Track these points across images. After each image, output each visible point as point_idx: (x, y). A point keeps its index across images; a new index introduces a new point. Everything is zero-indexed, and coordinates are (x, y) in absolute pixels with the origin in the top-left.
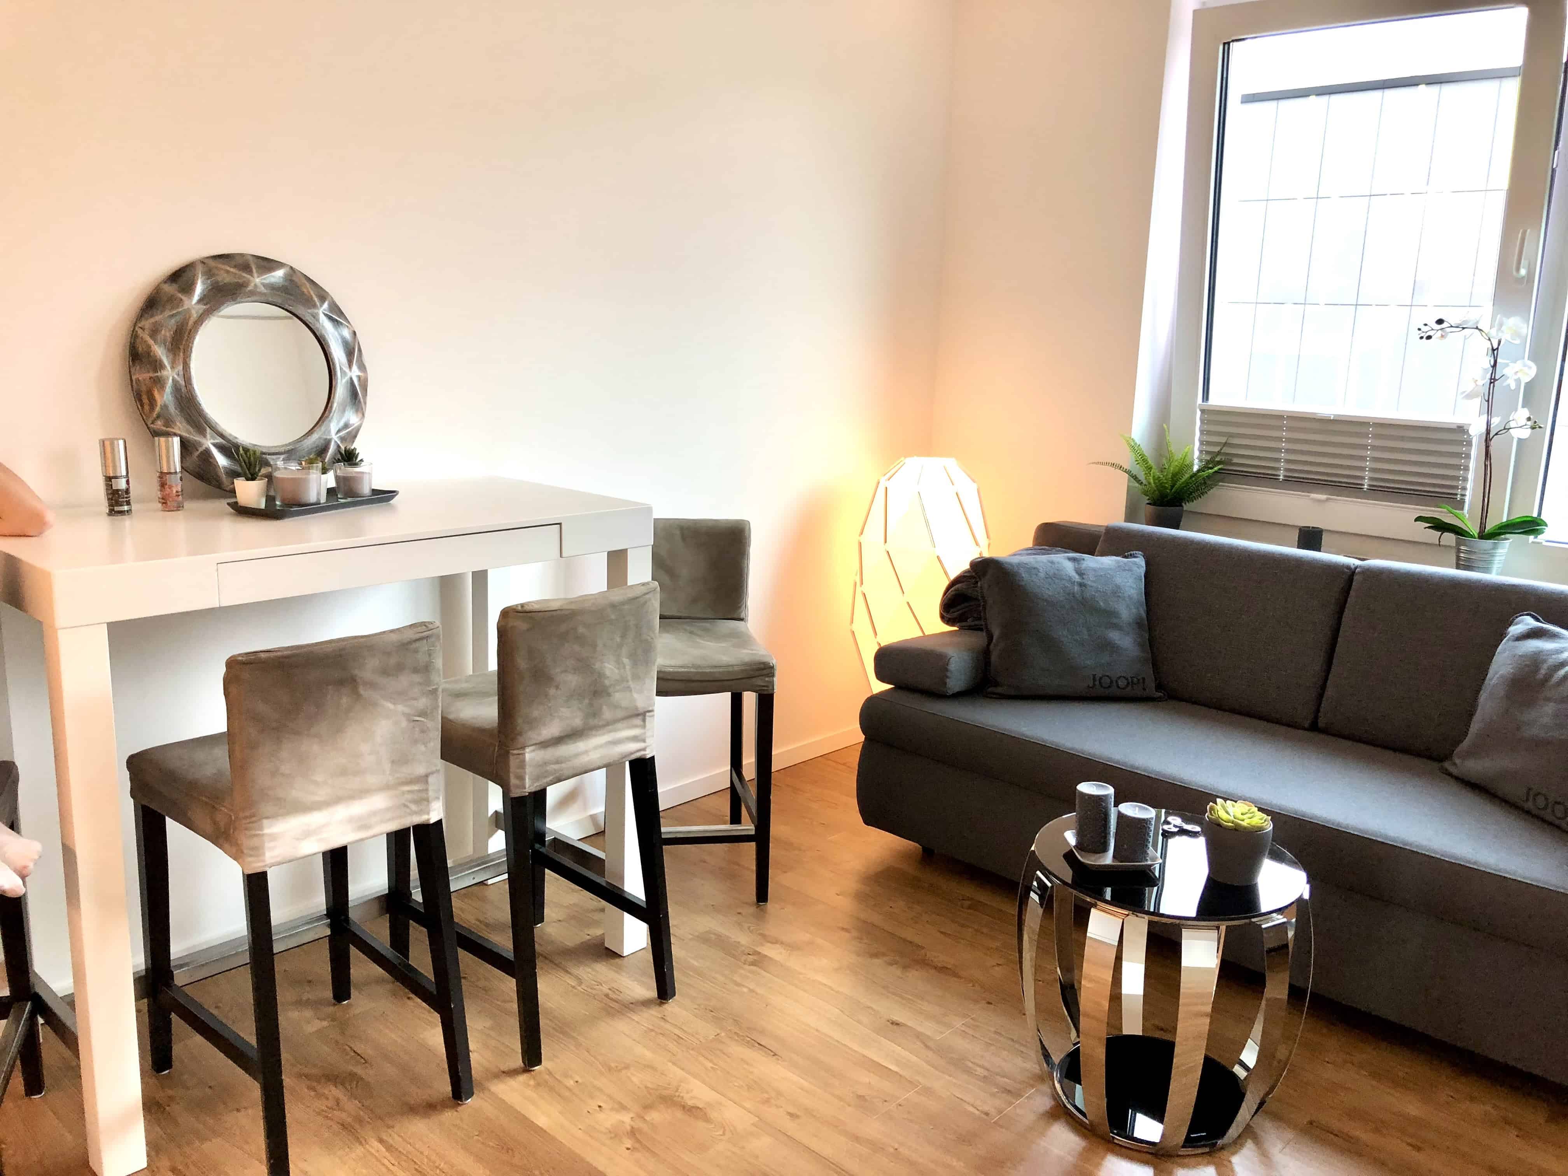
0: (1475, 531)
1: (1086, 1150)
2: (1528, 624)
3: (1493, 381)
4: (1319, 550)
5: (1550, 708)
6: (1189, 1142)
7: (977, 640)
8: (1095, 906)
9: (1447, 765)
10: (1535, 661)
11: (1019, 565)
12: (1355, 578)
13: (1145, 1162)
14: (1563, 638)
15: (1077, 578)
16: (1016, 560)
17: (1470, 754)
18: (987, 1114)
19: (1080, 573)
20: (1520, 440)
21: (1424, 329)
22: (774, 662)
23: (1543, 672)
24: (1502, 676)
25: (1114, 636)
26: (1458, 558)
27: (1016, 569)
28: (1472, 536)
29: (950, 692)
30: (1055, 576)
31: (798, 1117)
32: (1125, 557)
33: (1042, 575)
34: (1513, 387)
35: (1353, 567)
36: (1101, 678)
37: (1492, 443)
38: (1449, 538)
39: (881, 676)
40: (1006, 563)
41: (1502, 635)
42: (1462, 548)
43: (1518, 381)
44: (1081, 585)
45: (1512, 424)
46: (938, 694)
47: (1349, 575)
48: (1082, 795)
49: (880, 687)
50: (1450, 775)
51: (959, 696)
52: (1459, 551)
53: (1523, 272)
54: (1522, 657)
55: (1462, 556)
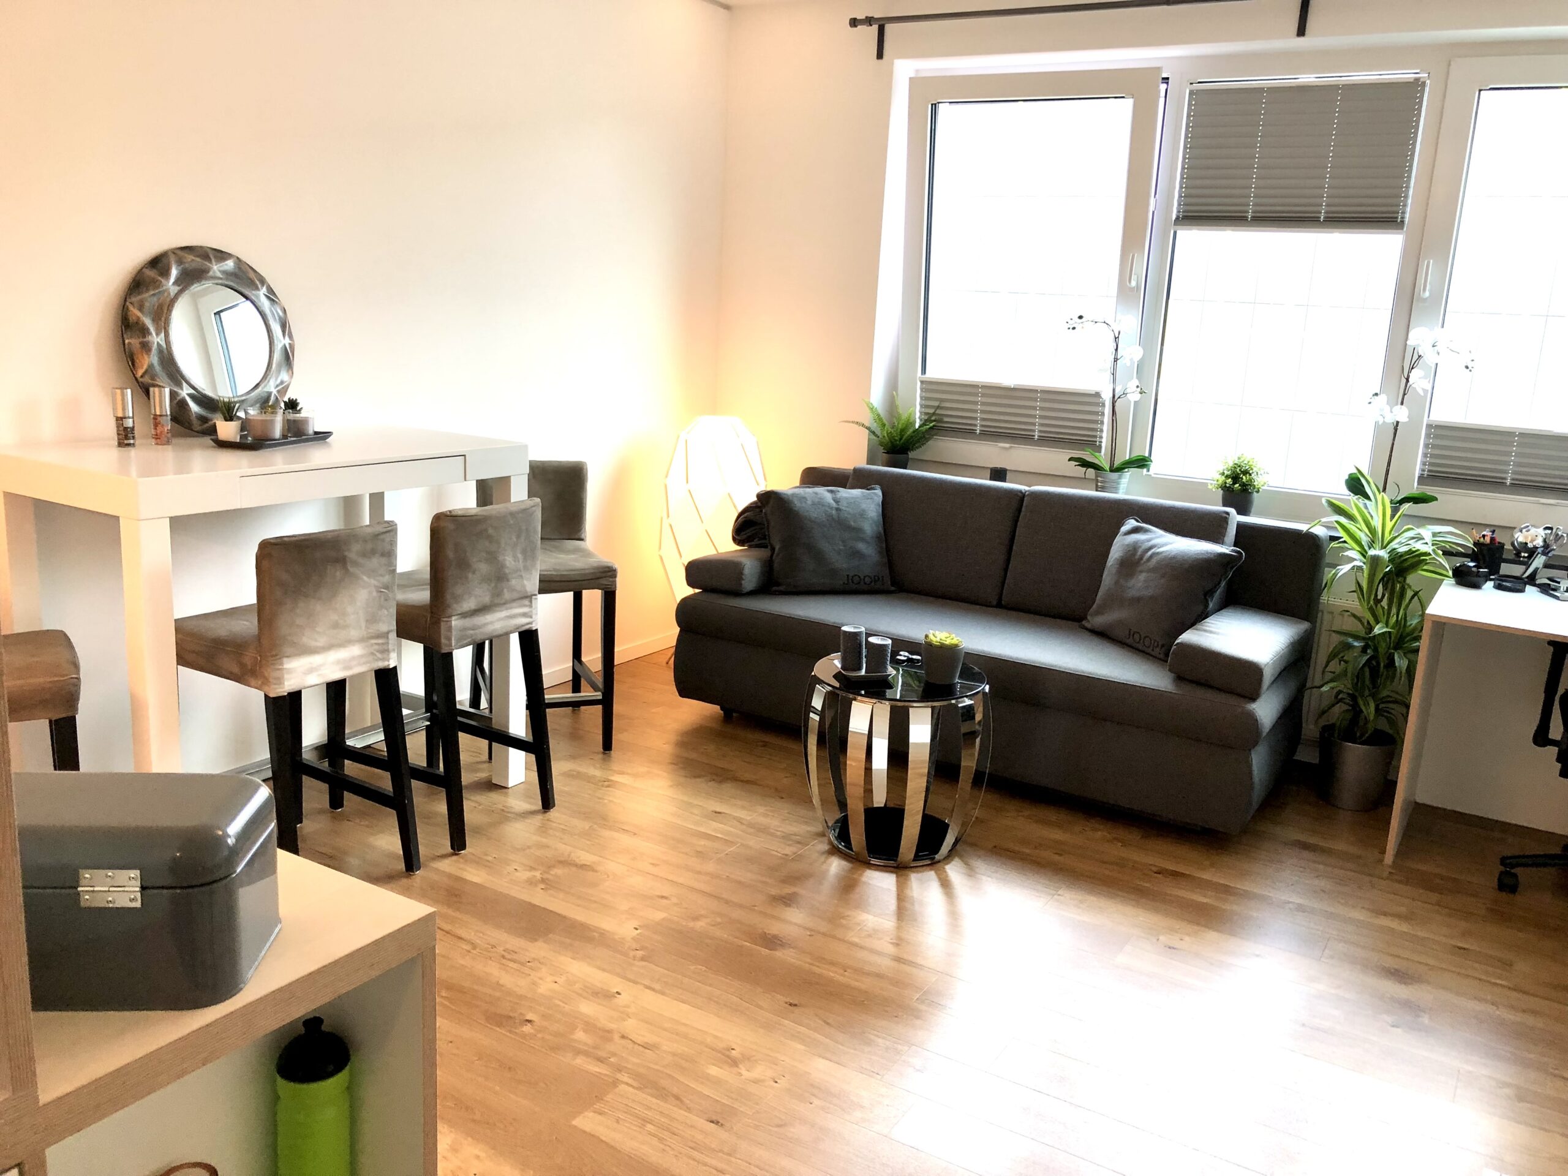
0: (1107, 467)
1: (852, 868)
2: (1132, 525)
3: (1116, 360)
4: (1005, 481)
5: (1142, 577)
6: (917, 858)
7: (764, 553)
8: (855, 699)
9: (1084, 622)
10: (1134, 548)
11: (793, 495)
12: (1025, 499)
13: (892, 872)
14: (1151, 532)
15: (834, 505)
16: (790, 492)
17: (1098, 613)
18: (787, 855)
19: (837, 501)
20: (1135, 402)
21: (1070, 322)
22: (616, 566)
23: (1139, 553)
24: (1116, 559)
25: (861, 546)
26: (1097, 485)
27: (791, 498)
28: (1105, 470)
29: (745, 591)
30: (820, 503)
31: (658, 865)
32: (868, 489)
33: (809, 502)
34: (1128, 364)
35: (1023, 491)
36: (853, 577)
37: (1117, 404)
38: (1091, 472)
39: (691, 583)
40: (785, 494)
41: (1116, 533)
42: (1099, 479)
43: (1131, 360)
44: (838, 509)
45: (1128, 391)
46: (738, 594)
47: (1020, 497)
48: (845, 632)
49: (690, 591)
50: (1087, 629)
51: (753, 593)
52: (1097, 481)
53: (1133, 284)
54: (1128, 545)
55: (1099, 484)
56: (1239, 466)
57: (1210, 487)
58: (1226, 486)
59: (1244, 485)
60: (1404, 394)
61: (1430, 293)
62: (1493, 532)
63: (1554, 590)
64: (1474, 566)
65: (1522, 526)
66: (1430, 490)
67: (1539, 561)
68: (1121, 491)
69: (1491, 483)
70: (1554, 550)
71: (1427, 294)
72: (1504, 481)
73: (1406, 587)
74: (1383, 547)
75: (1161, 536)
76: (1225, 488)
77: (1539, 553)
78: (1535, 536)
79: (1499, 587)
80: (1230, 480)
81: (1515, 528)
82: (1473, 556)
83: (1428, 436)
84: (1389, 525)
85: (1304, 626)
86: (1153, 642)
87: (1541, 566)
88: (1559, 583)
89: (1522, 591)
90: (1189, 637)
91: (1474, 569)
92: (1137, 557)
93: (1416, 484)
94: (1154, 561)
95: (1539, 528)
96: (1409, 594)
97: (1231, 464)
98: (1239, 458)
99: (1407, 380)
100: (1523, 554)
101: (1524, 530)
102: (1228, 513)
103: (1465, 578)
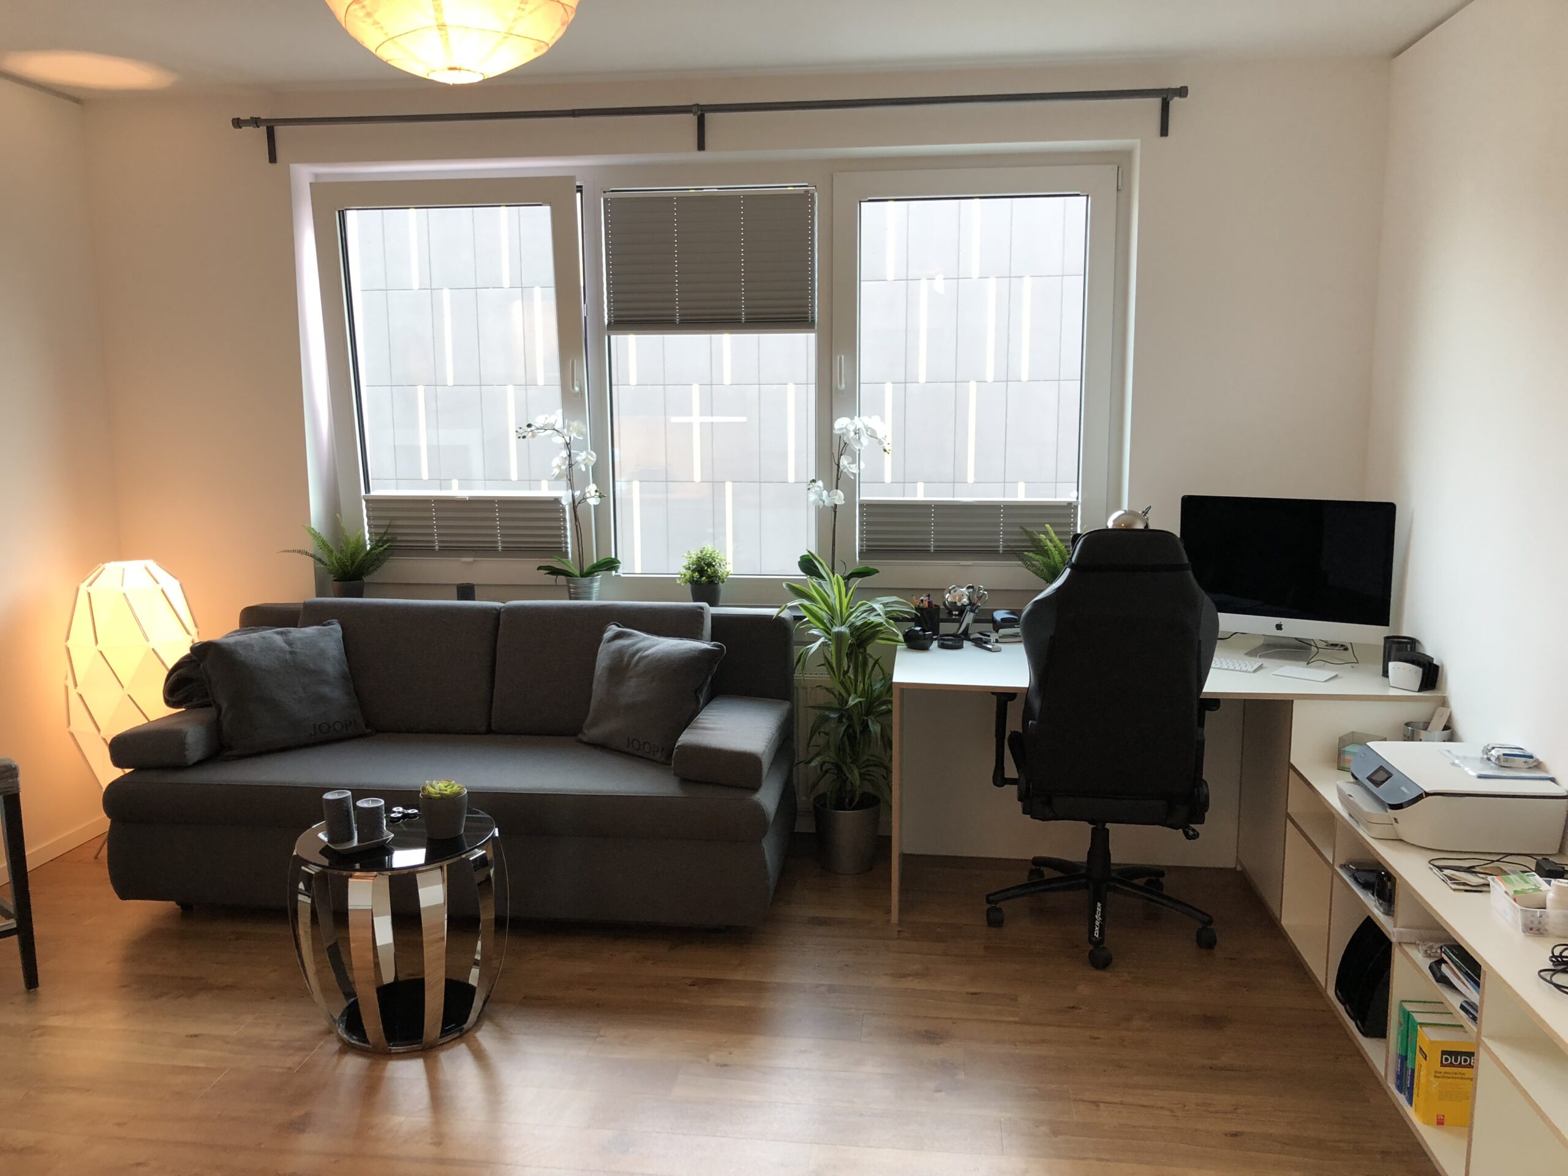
0: (577, 573)
2: (615, 630)
3: (570, 466)
4: (474, 599)
5: (632, 683)
6: (444, 1032)
7: (208, 714)
8: (351, 876)
9: (580, 736)
10: (620, 653)
11: (236, 643)
12: (501, 616)
14: (634, 636)
15: (287, 648)
16: (231, 640)
17: (593, 724)
18: (290, 1068)
19: (290, 643)
20: (595, 506)
21: (520, 431)
22: (16, 762)
23: (626, 659)
24: (604, 668)
25: (326, 690)
26: (569, 592)
27: (233, 648)
28: (576, 576)
29: (190, 763)
30: (269, 648)
32: (324, 625)
33: (257, 649)
34: (584, 469)
35: (498, 608)
36: (320, 726)
37: (578, 509)
38: (562, 579)
39: (118, 762)
40: (224, 644)
41: (600, 641)
42: (571, 585)
43: (586, 465)
44: (291, 653)
45: (588, 495)
46: (181, 767)
47: (495, 616)
48: (328, 801)
49: (118, 773)
50: (581, 742)
51: (200, 763)
52: (569, 588)
53: (577, 389)
54: (613, 652)
55: (572, 590)
56: (703, 560)
57: (678, 582)
58: (693, 580)
59: (709, 577)
60: (838, 479)
61: (846, 386)
62: (929, 596)
63: (986, 643)
64: (920, 630)
65: (950, 588)
66: (872, 564)
67: (969, 618)
68: (594, 595)
69: (919, 552)
70: (980, 606)
71: (843, 386)
72: (928, 549)
73: (867, 657)
74: (843, 624)
75: (644, 639)
76: (693, 582)
77: (967, 611)
78: (961, 595)
79: (943, 646)
80: (697, 574)
81: (944, 589)
82: (917, 620)
83: (861, 514)
84: (845, 601)
85: (786, 706)
86: (653, 748)
87: (971, 622)
88: (989, 636)
89: (960, 647)
90: (687, 738)
91: (921, 633)
92: (625, 663)
93: (857, 559)
94: (642, 664)
95: (963, 588)
96: (871, 662)
97: (694, 557)
98: (701, 552)
99: (838, 465)
100: (954, 613)
101: (952, 591)
102: (702, 608)
103: (916, 643)
